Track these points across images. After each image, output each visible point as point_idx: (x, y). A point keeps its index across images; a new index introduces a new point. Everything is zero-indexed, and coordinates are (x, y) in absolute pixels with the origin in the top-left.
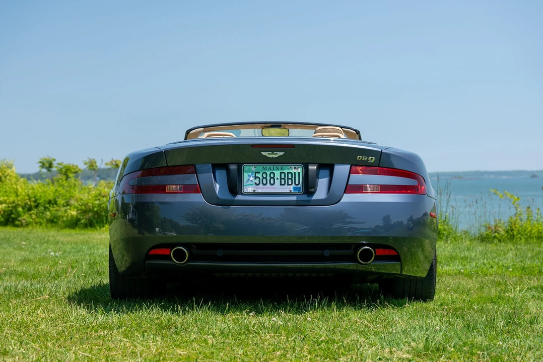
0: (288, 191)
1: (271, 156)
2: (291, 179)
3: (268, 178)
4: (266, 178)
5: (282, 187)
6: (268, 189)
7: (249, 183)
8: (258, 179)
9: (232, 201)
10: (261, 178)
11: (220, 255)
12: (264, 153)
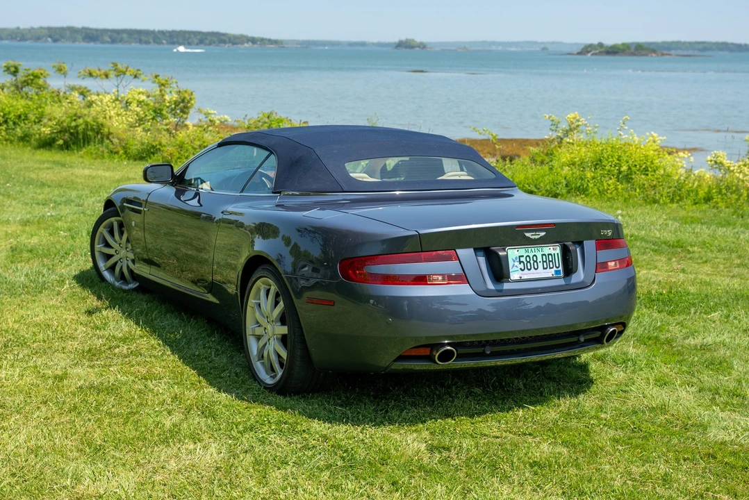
0: (550, 275)
1: (533, 237)
2: (552, 261)
3: (532, 262)
4: (529, 262)
5: (545, 270)
6: (532, 274)
7: (515, 269)
8: (522, 264)
9: (501, 291)
10: (525, 263)
11: (488, 352)
12: (527, 234)
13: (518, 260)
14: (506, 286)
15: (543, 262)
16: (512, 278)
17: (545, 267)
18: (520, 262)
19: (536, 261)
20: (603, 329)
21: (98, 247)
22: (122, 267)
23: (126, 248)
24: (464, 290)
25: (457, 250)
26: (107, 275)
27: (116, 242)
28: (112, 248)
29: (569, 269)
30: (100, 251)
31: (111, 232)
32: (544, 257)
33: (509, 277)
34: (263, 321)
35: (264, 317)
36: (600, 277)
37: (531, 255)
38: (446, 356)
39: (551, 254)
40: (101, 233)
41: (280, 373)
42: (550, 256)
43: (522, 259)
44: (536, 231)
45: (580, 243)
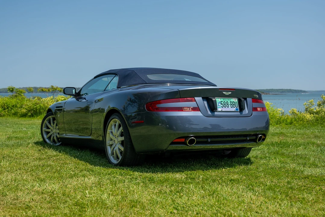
0: (234, 110)
1: (226, 94)
2: (234, 105)
3: (226, 104)
4: (225, 104)
5: (232, 108)
6: (227, 109)
7: (219, 106)
8: (222, 105)
9: (214, 115)
10: (223, 104)
11: (209, 141)
12: (224, 93)
14: (216, 113)
15: (231, 104)
16: (218, 110)
17: (232, 107)
18: (221, 104)
19: (228, 104)
20: (256, 135)
21: (44, 129)
22: (54, 137)
23: (56, 128)
24: (198, 114)
25: (195, 98)
26: (47, 140)
27: (52, 126)
28: (50, 129)
29: (241, 109)
30: (45, 131)
31: (50, 123)
32: (231, 103)
33: (217, 109)
34: (113, 138)
35: (114, 136)
36: (254, 113)
37: (226, 101)
38: (192, 142)
39: (234, 102)
40: (45, 123)
41: (120, 157)
42: (234, 103)
43: (222, 103)
44: (227, 91)
45: (245, 99)
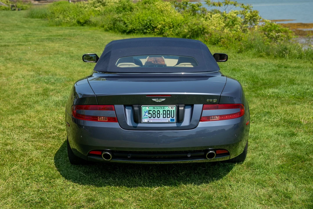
0: (167, 121)
1: (157, 101)
3: (156, 114)
6: (156, 120)
7: (145, 116)
9: (136, 127)
10: (152, 114)
11: (129, 157)
12: (154, 100)
13: (148, 112)
14: (139, 125)
15: (163, 114)
16: (143, 121)
17: (164, 117)
18: (149, 113)
19: (159, 114)
20: (207, 151)
25: (115, 105)
32: (164, 112)
39: (169, 111)
43: (150, 112)
44: (159, 98)
45: (191, 106)
